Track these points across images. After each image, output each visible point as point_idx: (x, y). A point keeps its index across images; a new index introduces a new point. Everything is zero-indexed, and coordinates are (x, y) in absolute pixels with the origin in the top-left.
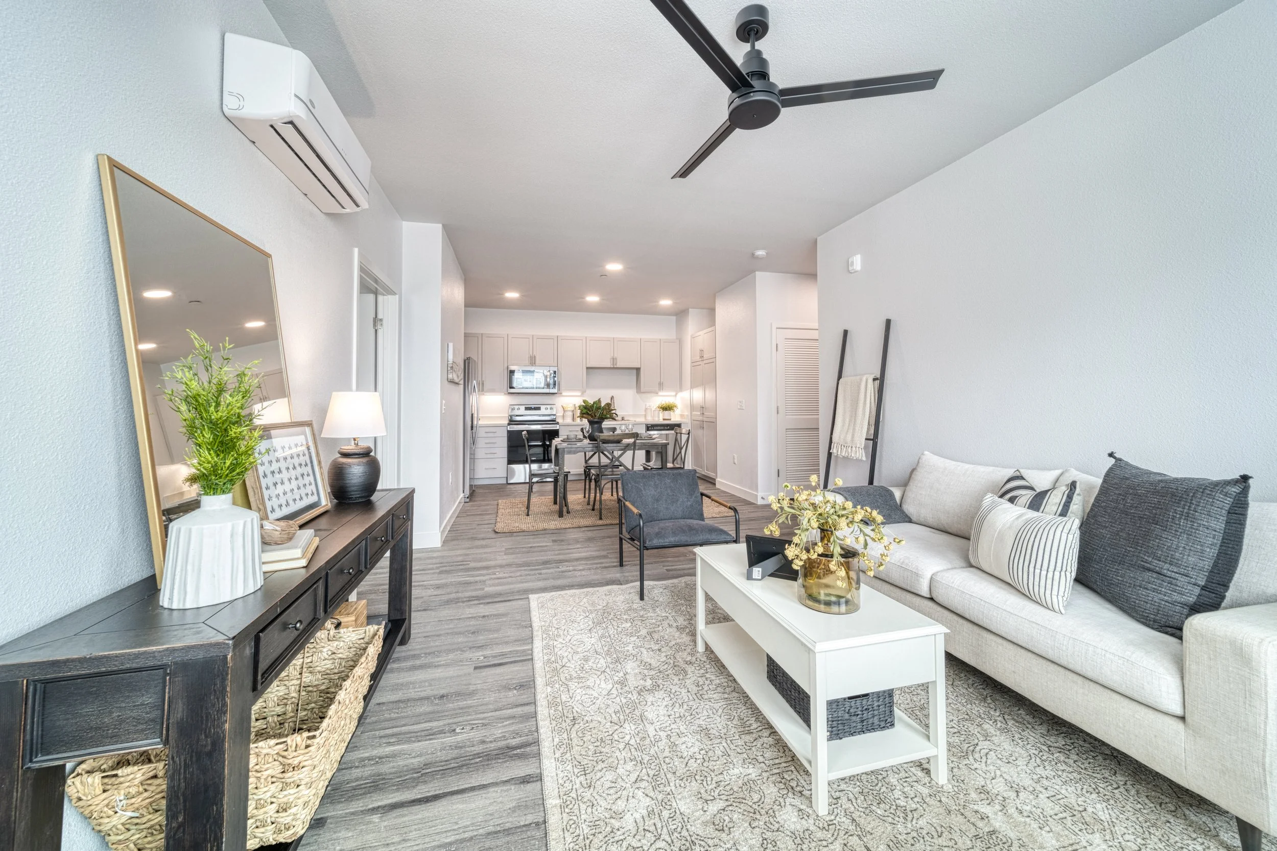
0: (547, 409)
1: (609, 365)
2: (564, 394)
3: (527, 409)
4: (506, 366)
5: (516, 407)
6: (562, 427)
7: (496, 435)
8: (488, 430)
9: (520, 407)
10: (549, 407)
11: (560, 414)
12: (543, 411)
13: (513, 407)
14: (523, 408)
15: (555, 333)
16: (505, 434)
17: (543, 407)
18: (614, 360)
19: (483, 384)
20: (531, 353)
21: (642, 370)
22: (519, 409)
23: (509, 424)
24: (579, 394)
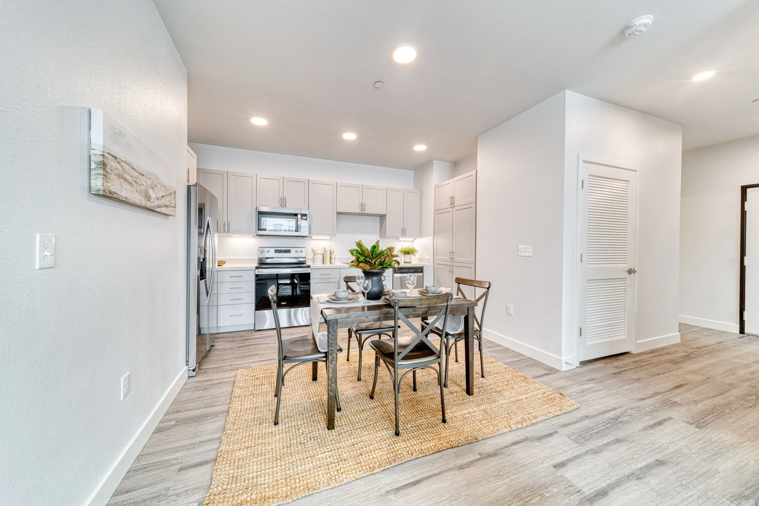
0: (297, 252)
1: (358, 211)
2: (314, 238)
3: (276, 251)
4: (254, 207)
5: (266, 250)
6: (313, 271)
7: (241, 279)
8: (233, 274)
9: (269, 249)
10: (299, 250)
11: (310, 256)
12: (293, 253)
13: (262, 249)
14: (272, 250)
15: (304, 176)
16: (253, 278)
17: (293, 250)
18: (362, 205)
19: (228, 225)
20: (281, 195)
21: (387, 217)
22: (268, 251)
23: (257, 268)
24: (328, 238)
